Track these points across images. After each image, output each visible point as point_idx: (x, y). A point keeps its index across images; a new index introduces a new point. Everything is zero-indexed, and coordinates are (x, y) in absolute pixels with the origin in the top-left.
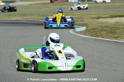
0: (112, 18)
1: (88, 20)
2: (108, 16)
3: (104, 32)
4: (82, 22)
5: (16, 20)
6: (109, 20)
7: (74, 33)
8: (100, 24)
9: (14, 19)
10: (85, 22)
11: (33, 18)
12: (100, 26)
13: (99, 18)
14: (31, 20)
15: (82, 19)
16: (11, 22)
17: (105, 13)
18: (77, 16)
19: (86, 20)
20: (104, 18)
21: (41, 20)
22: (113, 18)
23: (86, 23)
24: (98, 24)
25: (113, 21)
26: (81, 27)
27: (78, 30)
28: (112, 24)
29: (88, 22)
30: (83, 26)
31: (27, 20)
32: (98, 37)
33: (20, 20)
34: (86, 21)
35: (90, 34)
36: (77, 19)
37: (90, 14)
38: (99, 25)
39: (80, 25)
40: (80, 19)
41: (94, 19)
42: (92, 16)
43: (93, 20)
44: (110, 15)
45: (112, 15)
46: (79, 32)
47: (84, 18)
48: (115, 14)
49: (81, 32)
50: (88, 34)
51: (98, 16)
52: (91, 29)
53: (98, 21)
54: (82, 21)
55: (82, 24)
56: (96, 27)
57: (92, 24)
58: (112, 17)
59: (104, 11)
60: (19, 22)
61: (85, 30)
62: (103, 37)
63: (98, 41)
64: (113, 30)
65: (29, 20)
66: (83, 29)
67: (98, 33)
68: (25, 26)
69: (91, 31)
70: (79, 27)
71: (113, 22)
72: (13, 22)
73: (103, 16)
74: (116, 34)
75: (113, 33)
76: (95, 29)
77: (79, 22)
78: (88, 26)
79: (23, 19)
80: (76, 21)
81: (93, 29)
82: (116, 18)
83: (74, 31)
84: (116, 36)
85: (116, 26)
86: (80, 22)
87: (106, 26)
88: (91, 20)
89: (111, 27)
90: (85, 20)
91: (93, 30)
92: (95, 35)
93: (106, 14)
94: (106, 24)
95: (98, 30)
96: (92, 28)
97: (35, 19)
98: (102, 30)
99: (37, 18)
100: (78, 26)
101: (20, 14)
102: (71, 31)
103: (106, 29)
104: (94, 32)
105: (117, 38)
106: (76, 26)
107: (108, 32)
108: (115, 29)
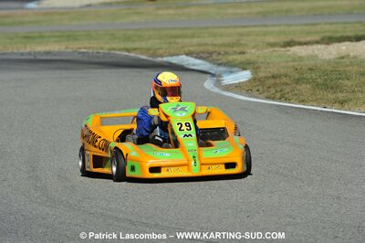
0: (328, 44)
1: (258, 50)
2: (317, 38)
3: (304, 87)
4: (239, 58)
5: (48, 53)
6: (318, 49)
7: (216, 90)
8: (293, 61)
9: (40, 48)
10: (248, 56)
11: (95, 45)
12: (292, 70)
13: (290, 44)
14: (91, 51)
15: (241, 49)
16: (32, 57)
17: (306, 28)
18: (227, 40)
19: (253, 51)
20: (306, 44)
21: (119, 52)
22: (333, 43)
23: (253, 58)
24: (287, 62)
25: (331, 54)
26: (237, 71)
27: (229, 79)
28: (329, 62)
29: (258, 57)
30: (244, 69)
31: (80, 53)
32: (287, 100)
33: (60, 53)
34: (252, 54)
35: (264, 92)
36: (228, 49)
37: (265, 34)
38: (291, 64)
39: (235, 66)
40: (235, 49)
41: (276, 49)
42: (271, 39)
43: (271, 49)
44: (322, 35)
45: (328, 34)
46: (230, 85)
47: (246, 45)
48: (337, 32)
49: (237, 87)
50: (260, 93)
51: (288, 39)
52: (267, 78)
53: (289, 53)
54: (240, 53)
55: (241, 63)
56: (282, 71)
57: (268, 63)
58: (329, 40)
59: (306, 25)
60: (54, 58)
61: (249, 81)
62: (303, 102)
63: (287, 113)
64: (331, 80)
65: (83, 53)
66: (244, 76)
67: (287, 89)
68: (72, 69)
69: (267, 83)
70: (231, 72)
71: (332, 57)
72: (38, 57)
73: (303, 40)
74: (341, 92)
75: (332, 88)
76: (279, 76)
77: (231, 58)
78: (258, 68)
79: (67, 48)
80: (223, 55)
81: (273, 77)
82: (339, 44)
83: (218, 83)
84: (341, 96)
85: (341, 69)
86: (235, 57)
87: (311, 69)
88: (266, 51)
89: (325, 70)
90: (248, 51)
91: (272, 81)
92: (278, 95)
93: (309, 33)
94: (311, 63)
95: (287, 81)
96: (270, 75)
97: (102, 48)
98: (298, 81)
99: (108, 46)
100: (229, 69)
101: (59, 34)
102: (209, 84)
103: (311, 78)
104: (275, 85)
105: (342, 103)
106: (222, 69)
107: (317, 85)
108: (339, 76)
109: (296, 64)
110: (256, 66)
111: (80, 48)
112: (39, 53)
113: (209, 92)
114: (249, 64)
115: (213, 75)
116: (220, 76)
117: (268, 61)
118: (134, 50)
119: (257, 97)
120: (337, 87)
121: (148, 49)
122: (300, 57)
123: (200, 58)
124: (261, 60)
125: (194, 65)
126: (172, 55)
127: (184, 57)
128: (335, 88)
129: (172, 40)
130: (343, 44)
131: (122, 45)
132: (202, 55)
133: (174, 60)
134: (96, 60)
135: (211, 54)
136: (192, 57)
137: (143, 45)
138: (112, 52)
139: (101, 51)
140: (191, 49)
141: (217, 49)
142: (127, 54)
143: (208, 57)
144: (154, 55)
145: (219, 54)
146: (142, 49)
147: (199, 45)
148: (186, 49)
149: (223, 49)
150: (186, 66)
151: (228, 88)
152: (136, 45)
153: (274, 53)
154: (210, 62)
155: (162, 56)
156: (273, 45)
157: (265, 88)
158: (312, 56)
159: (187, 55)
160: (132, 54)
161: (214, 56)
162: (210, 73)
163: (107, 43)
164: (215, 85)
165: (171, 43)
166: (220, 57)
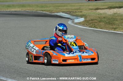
0: (110, 9)
2: (106, 7)
3: (102, 24)
4: (80, 14)
5: (15, 11)
6: (107, 11)
8: (98, 15)
10: (83, 13)
11: (32, 9)
12: (98, 17)
13: (97, 9)
14: (30, 11)
15: (80, 11)
16: (10, 13)
17: (103, 4)
18: (76, 7)
19: (85, 11)
20: (103, 9)
21: (39, 11)
22: (112, 9)
24: (96, 15)
26: (80, 18)
27: (77, 21)
28: (110, 15)
29: (87, 13)
30: (82, 17)
31: (26, 11)
32: (96, 28)
33: (19, 11)
34: (85, 12)
35: (88, 25)
36: (76, 11)
37: (89, 6)
38: (98, 16)
39: (79, 16)
40: (79, 11)
41: (93, 11)
42: (91, 7)
43: (91, 11)
44: (108, 6)
45: (110, 6)
47: (82, 9)
48: (113, 5)
49: (79, 23)
50: (87, 25)
51: (96, 7)
52: (90, 20)
53: (97, 12)
54: (80, 12)
55: (81, 15)
56: (95, 18)
57: (90, 16)
58: (110, 8)
60: (18, 13)
61: (83, 21)
62: (101, 28)
63: (96, 32)
64: (111, 21)
65: (27, 11)
66: (82, 20)
67: (96, 24)
69: (89, 22)
70: (77, 18)
71: (111, 13)
72: (12, 13)
73: (101, 8)
74: (114, 25)
75: (111, 24)
76: (94, 20)
77: (77, 14)
79: (22, 10)
80: (75, 13)
81: (92, 20)
82: (114, 9)
83: (73, 22)
84: (114, 27)
85: (114, 17)
86: (79, 13)
87: (104, 18)
88: (89, 11)
89: (109, 18)
90: (83, 11)
92: (93, 26)
94: (104, 15)
95: (96, 22)
96: (90, 19)
97: (34, 10)
98: (100, 22)
99: (36, 9)
101: (19, 5)
102: (70, 22)
103: (104, 21)
104: (92, 23)
105: (115, 29)
106: (74, 17)
107: (106, 23)
108: (114, 20)
109: (99, 16)
110: (86, 16)
112: (12, 11)
113: (70, 25)
114: (84, 15)
115: (71, 19)
116: (74, 20)
118: (45, 10)
119: (86, 27)
120: (113, 24)
121: (49, 10)
122: (101, 14)
123: (67, 14)
124: (87, 14)
125: (65, 16)
126: (57, 12)
127: (61, 13)
128: (112, 24)
129: (57, 7)
130: (115, 9)
131: (41, 9)
132: (67, 12)
133: (58, 14)
134: (32, 14)
135: (70, 12)
136: (64, 13)
137: (48, 9)
138: (37, 11)
139: (34, 11)
140: (64, 10)
141: (73, 10)
142: (42, 12)
143: (70, 13)
144: (51, 12)
145: (73, 12)
146: (47, 10)
147: (67, 9)
148: (62, 10)
149: (74, 11)
150: (62, 16)
151: (76, 24)
152: (45, 9)
153: (92, 12)
154: (70, 15)
155: (54, 13)
156: (91, 9)
157: (89, 24)
158: (105, 13)
159: (62, 12)
160: (44, 12)
161: (72, 13)
162: (70, 19)
163: (35, 8)
164: (72, 22)
165: (57, 8)
166: (74, 13)
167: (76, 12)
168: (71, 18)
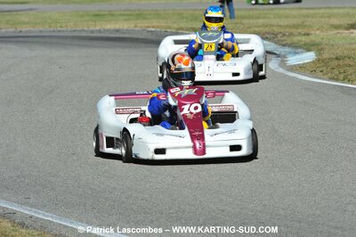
1: (322, 31)
4: (304, 39)
5: (117, 31)
9: (110, 26)
10: (312, 38)
11: (163, 25)
13: (353, 27)
14: (158, 30)
15: (305, 31)
16: (102, 35)
18: (292, 21)
19: (318, 32)
23: (318, 40)
24: (351, 44)
26: (302, 52)
27: (293, 60)
29: (322, 39)
30: (309, 50)
31: (149, 31)
32: (350, 81)
33: (128, 31)
34: (317, 36)
35: (327, 73)
36: (292, 31)
37: (329, 16)
38: (354, 46)
39: (300, 47)
40: (300, 30)
41: (341, 31)
42: (336, 22)
43: (336, 31)
46: (295, 66)
47: (310, 26)
49: (301, 68)
50: (323, 74)
51: (351, 21)
52: (331, 59)
53: (353, 35)
54: (304, 35)
55: (305, 45)
56: (346, 53)
57: (332, 45)
61: (313, 62)
63: (350, 94)
65: (152, 31)
66: (308, 57)
67: (350, 71)
69: (331, 65)
70: (296, 53)
76: (343, 58)
77: (295, 39)
78: (322, 49)
79: (136, 26)
80: (288, 36)
81: (337, 58)
83: (283, 64)
86: (300, 38)
88: (332, 33)
90: (313, 32)
91: (336, 62)
92: (341, 77)
95: (351, 63)
96: (334, 57)
97: (170, 28)
99: (176, 26)
100: (293, 50)
102: (273, 64)
104: (339, 66)
106: (287, 49)
110: (320, 47)
111: (148, 27)
112: (109, 30)
113: (274, 72)
114: (314, 45)
115: (278, 56)
116: (285, 56)
117: (332, 43)
119: (319, 78)
124: (325, 41)
135: (276, 35)
139: (170, 30)
140: (256, 29)
141: (282, 30)
143: (273, 38)
145: (284, 35)
147: (267, 26)
148: (252, 30)
149: (287, 30)
151: (293, 68)
153: (339, 35)
154: (275, 43)
156: (337, 27)
157: (329, 69)
161: (279, 37)
162: (275, 54)
163: (174, 23)
164: (279, 65)
165: (237, 23)
166: (285, 38)
167: (291, 34)
168: (278, 53)
